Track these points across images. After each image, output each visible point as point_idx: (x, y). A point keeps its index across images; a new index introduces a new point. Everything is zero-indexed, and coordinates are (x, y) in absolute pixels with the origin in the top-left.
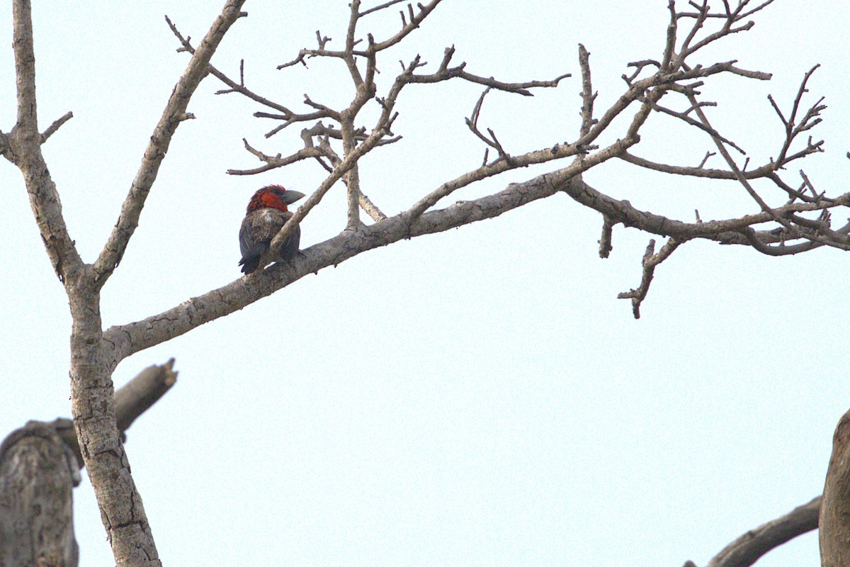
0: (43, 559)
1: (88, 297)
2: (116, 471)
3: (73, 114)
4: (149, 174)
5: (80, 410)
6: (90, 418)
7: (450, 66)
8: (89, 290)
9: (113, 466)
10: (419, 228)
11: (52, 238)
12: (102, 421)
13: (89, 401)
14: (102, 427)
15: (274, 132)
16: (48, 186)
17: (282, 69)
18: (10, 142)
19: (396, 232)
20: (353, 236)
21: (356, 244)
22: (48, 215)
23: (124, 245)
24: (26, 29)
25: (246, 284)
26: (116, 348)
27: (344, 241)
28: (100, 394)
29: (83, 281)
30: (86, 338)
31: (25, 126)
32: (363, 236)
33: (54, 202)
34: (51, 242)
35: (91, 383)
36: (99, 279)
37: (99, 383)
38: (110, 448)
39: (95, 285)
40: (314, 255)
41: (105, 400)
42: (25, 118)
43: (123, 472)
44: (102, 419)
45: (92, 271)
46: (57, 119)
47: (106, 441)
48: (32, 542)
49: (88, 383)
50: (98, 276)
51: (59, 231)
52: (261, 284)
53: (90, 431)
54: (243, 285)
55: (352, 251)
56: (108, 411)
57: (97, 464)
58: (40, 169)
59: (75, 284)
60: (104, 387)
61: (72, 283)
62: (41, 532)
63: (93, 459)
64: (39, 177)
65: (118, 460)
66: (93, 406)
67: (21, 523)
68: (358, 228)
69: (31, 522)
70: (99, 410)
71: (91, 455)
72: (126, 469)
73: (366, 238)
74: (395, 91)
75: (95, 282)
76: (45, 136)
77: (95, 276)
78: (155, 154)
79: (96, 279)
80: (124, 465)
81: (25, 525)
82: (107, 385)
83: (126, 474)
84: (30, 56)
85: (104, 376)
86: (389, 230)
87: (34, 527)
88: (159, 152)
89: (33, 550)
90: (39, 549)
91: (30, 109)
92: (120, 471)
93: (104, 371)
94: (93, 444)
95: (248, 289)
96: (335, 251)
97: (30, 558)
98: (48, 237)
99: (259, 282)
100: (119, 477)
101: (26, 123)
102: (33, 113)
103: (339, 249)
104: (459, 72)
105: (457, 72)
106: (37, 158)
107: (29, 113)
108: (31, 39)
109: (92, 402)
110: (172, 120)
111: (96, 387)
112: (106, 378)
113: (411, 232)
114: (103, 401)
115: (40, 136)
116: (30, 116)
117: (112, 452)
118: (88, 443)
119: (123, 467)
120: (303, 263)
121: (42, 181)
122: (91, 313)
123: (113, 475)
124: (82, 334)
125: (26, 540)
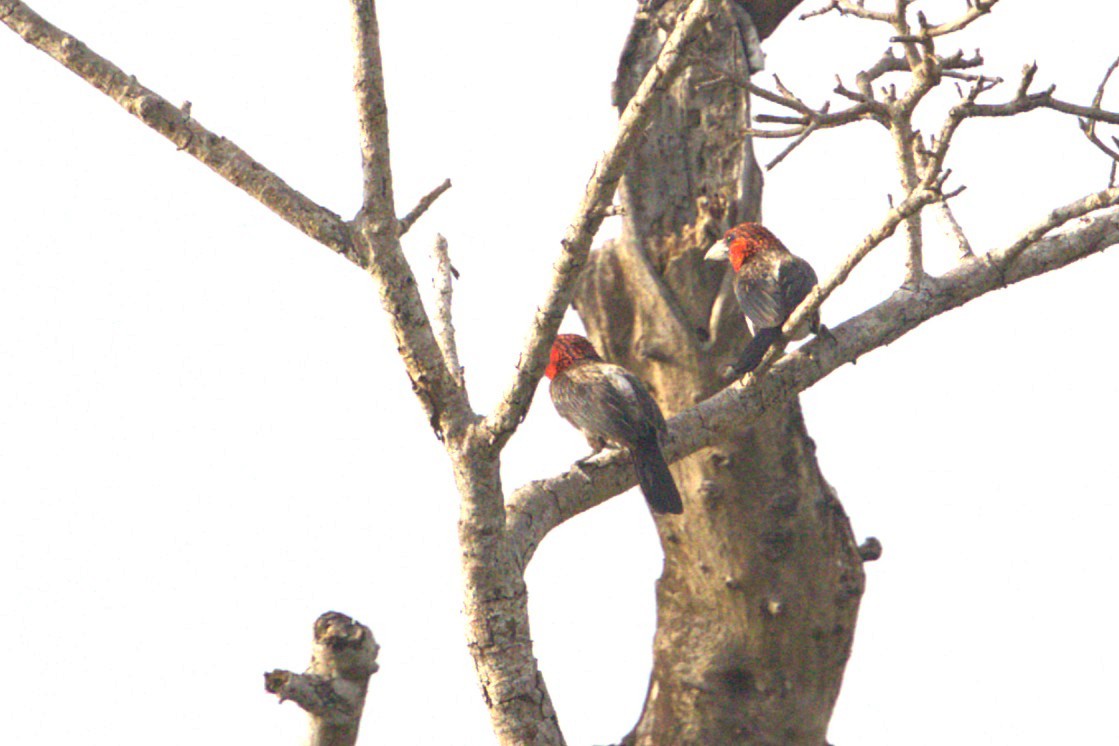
0: (703, 199)
1: (479, 467)
2: (531, 726)
3: (452, 182)
4: (561, 294)
5: (475, 634)
6: (490, 646)
7: (1032, 90)
8: (481, 457)
9: (527, 719)
10: (1019, 272)
11: (422, 379)
12: (509, 651)
13: (488, 621)
14: (508, 661)
15: (780, 158)
16: (413, 300)
17: (807, 19)
18: (352, 236)
19: (982, 283)
20: (912, 299)
21: (917, 311)
22: (415, 346)
23: (529, 394)
24: (371, 66)
25: (741, 398)
26: (535, 522)
27: (899, 308)
28: (504, 610)
29: (471, 444)
30: (480, 527)
31: (374, 213)
32: (927, 299)
33: (423, 325)
34: (421, 385)
35: (490, 593)
36: (494, 442)
37: (503, 593)
38: (522, 692)
39: (490, 450)
40: (849, 338)
41: (513, 619)
42: (374, 200)
43: (543, 727)
44: (509, 648)
45: (484, 431)
46: (427, 193)
47: (515, 681)
48: (687, 168)
49: (485, 594)
50: (493, 437)
51: (432, 368)
52: (764, 396)
53: (491, 667)
54: (736, 398)
55: (912, 323)
56: (518, 636)
57: (503, 717)
58: (400, 276)
59: (459, 448)
60: (510, 599)
61: (455, 445)
62: (701, 153)
63: (497, 709)
64: (397, 290)
65: (537, 708)
66: (494, 629)
67: (670, 138)
68: (921, 286)
69: (685, 136)
70: (504, 635)
71: (495, 703)
72: (549, 720)
73: (932, 300)
74: (947, 130)
75: (489, 446)
76: (406, 223)
77: (489, 438)
78: (569, 266)
79: (491, 441)
80: (545, 715)
81: (677, 141)
82: (515, 593)
83: (549, 728)
84: (379, 106)
85: (511, 580)
86: (971, 282)
87: (690, 145)
88: (575, 263)
89: (690, 180)
90: (700, 179)
91: (381, 186)
92: (539, 726)
93: (511, 572)
94: (496, 686)
95: (744, 405)
96: (884, 327)
97: (685, 194)
98: (416, 377)
99: (761, 393)
100: (538, 735)
101: (377, 207)
102: (387, 191)
103: (890, 323)
104: (1045, 100)
105: (1042, 100)
106: (395, 260)
107: (380, 192)
108: (381, 79)
109: (492, 623)
110: (592, 216)
111: (497, 599)
112: (513, 583)
113: (1006, 280)
114: (509, 619)
115: (399, 225)
116: (381, 197)
117: (525, 698)
118: (488, 683)
119: (544, 718)
120: (832, 354)
121: (403, 295)
122: (486, 489)
123: (528, 733)
124: (473, 521)
125: (680, 165)
